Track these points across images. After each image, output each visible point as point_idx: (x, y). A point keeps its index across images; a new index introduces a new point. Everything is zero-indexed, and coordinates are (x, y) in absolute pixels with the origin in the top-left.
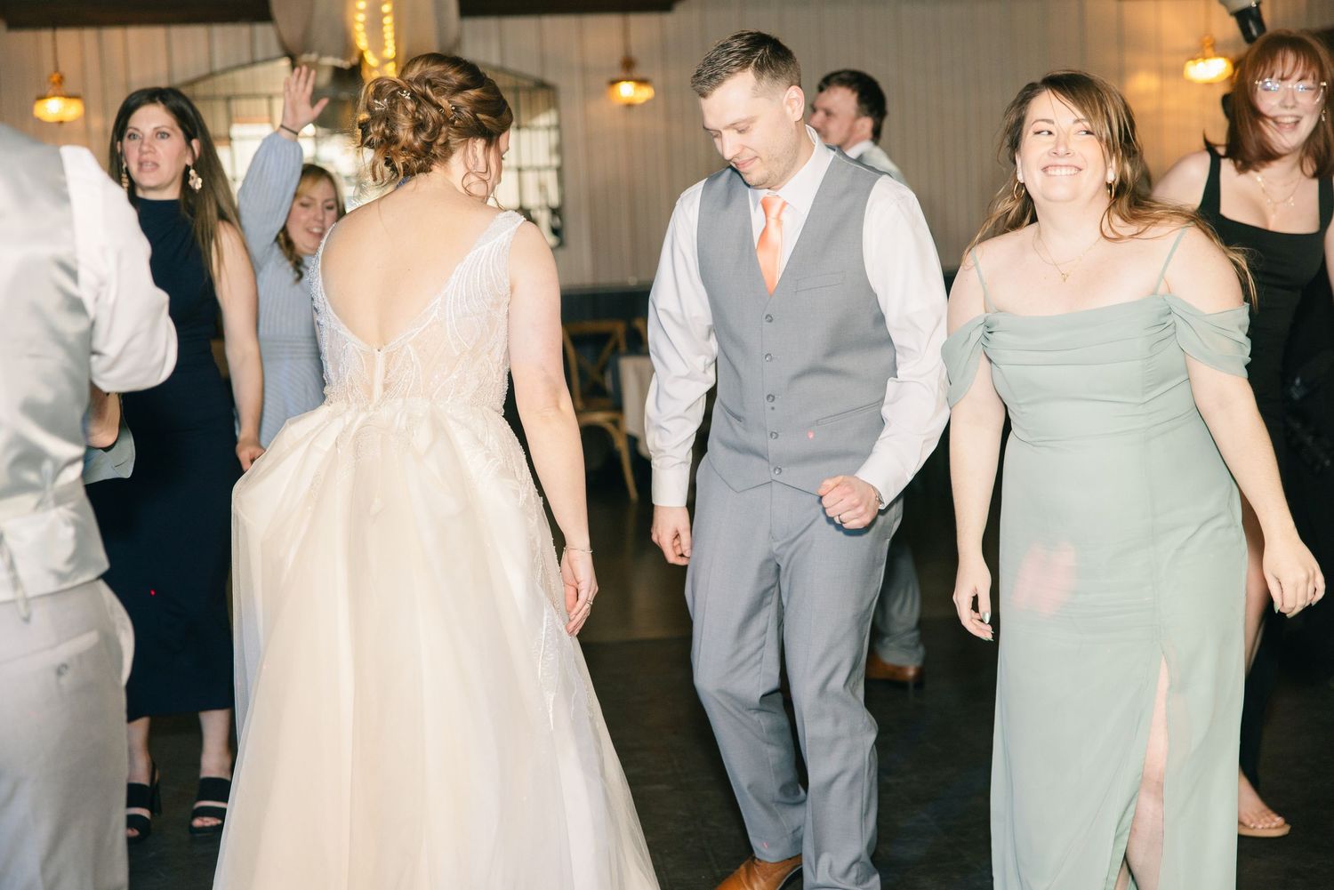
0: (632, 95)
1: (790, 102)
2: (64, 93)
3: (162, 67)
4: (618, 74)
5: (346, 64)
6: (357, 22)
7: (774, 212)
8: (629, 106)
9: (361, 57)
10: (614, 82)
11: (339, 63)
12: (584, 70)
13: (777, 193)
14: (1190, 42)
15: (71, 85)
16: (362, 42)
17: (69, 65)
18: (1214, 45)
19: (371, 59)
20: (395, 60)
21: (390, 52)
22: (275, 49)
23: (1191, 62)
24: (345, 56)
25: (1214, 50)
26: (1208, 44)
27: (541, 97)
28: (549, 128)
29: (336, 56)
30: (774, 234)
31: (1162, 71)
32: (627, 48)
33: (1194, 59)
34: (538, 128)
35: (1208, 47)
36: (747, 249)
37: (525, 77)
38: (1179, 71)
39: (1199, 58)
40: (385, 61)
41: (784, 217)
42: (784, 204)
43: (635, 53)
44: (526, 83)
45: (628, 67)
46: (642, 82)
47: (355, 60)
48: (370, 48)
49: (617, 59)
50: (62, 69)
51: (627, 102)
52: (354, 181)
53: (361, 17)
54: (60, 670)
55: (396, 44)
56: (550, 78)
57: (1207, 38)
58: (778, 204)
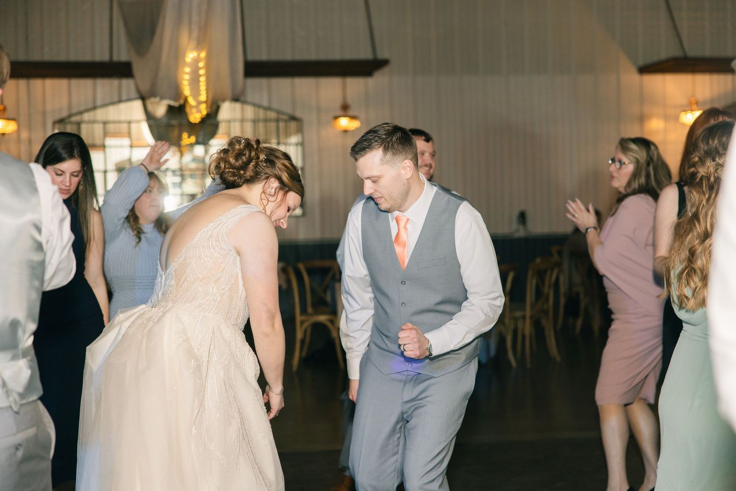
0: (347, 125)
1: (404, 168)
2: (5, 117)
3: (65, 103)
4: (339, 113)
5: (175, 104)
6: (184, 79)
7: (402, 225)
8: (345, 131)
9: (186, 100)
10: (336, 118)
11: (172, 103)
12: (319, 110)
13: (404, 214)
14: (684, 101)
15: (10, 112)
16: (187, 91)
17: (9, 102)
18: (697, 103)
19: (192, 101)
20: (206, 102)
21: (203, 97)
22: (133, 93)
23: (683, 113)
24: (176, 100)
25: (697, 106)
26: (694, 102)
27: (293, 125)
28: (297, 144)
29: (170, 99)
30: (403, 235)
31: (666, 118)
32: (345, 97)
33: (685, 111)
34: (290, 144)
35: (693, 104)
36: (388, 243)
37: (283, 113)
38: (677, 118)
39: (688, 110)
40: (200, 103)
41: (408, 226)
42: (408, 220)
43: (350, 101)
44: (284, 117)
45: (345, 109)
46: (353, 118)
47: (182, 102)
48: (191, 95)
49: (338, 103)
50: (5, 103)
51: (344, 129)
52: (178, 173)
53: (187, 77)
54: (17, 447)
55: (207, 93)
56: (298, 114)
57: (693, 99)
58: (404, 220)
